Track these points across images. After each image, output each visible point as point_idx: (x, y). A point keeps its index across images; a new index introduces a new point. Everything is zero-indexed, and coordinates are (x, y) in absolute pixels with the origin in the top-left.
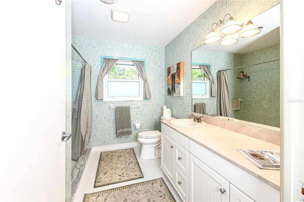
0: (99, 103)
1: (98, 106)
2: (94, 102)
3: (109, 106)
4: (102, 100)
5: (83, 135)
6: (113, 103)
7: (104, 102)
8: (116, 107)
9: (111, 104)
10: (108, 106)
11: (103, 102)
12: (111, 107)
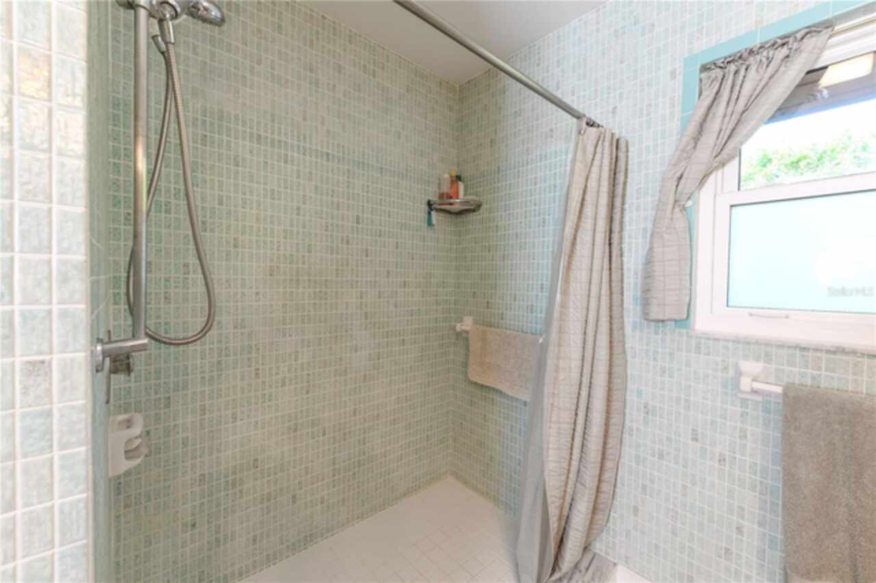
0: (663, 340)
1: (656, 352)
2: (634, 327)
3: (731, 373)
4: (683, 321)
5: (549, 500)
6: (768, 358)
7: (697, 337)
8: (786, 389)
9: (746, 357)
10: (726, 369)
11: (689, 336)
12: (746, 384)
